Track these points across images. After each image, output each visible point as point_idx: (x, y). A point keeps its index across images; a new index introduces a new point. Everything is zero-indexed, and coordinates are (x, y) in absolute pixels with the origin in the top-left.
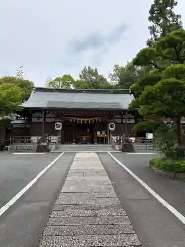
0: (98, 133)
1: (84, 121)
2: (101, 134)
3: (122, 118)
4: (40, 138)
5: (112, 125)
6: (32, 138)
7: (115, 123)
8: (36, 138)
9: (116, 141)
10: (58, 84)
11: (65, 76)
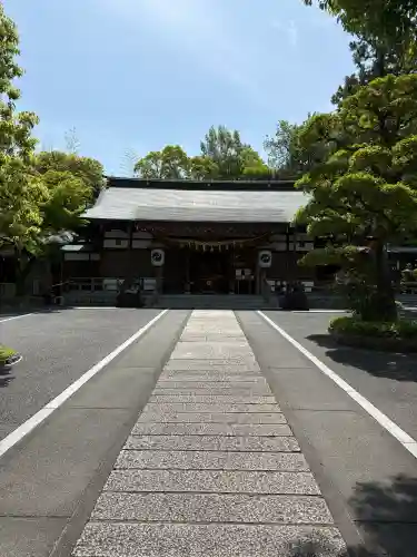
0: (238, 272)
1: (208, 247)
2: (243, 273)
3: (288, 242)
4: (122, 281)
5: (266, 255)
6: (106, 281)
7: (273, 251)
8: (114, 281)
9: (273, 289)
10: (154, 167)
11: (168, 149)
